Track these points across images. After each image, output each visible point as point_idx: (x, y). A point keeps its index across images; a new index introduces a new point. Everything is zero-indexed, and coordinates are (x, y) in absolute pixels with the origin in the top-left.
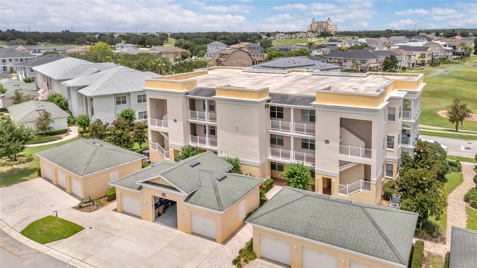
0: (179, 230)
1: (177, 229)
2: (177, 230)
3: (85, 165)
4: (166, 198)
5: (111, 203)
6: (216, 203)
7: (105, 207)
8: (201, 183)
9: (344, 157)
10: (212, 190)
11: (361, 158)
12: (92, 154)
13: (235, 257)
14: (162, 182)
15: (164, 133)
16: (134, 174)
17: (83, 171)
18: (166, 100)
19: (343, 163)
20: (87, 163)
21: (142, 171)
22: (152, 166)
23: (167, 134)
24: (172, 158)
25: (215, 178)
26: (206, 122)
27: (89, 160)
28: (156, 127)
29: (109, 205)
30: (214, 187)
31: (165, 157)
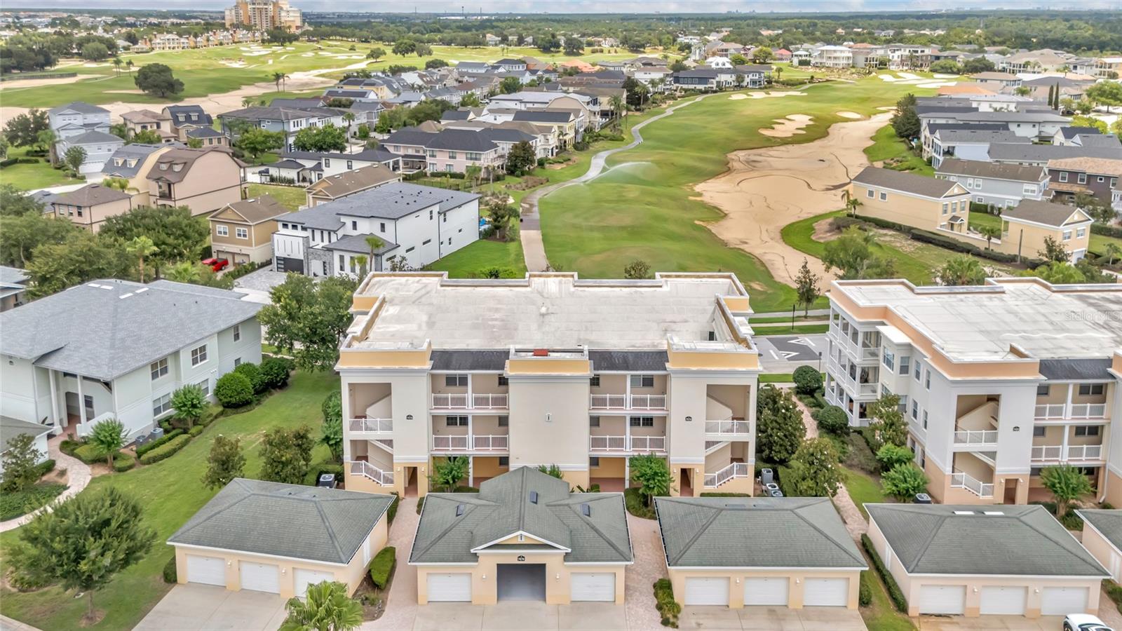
1: (546, 603)
2: (545, 605)
3: (333, 542)
4: (526, 562)
5: (388, 593)
6: (614, 551)
7: (388, 602)
8: (568, 526)
9: (712, 436)
10: (593, 534)
11: (735, 434)
12: (323, 519)
13: (657, 615)
14: (519, 541)
15: (381, 441)
16: (440, 537)
17: (341, 554)
18: (390, 384)
19: (709, 444)
20: (332, 537)
21: (450, 529)
22: (457, 515)
23: (390, 443)
24: (400, 484)
25: (582, 515)
26: (470, 410)
27: (330, 530)
28: (364, 432)
29: (389, 598)
30: (593, 528)
31: (381, 483)
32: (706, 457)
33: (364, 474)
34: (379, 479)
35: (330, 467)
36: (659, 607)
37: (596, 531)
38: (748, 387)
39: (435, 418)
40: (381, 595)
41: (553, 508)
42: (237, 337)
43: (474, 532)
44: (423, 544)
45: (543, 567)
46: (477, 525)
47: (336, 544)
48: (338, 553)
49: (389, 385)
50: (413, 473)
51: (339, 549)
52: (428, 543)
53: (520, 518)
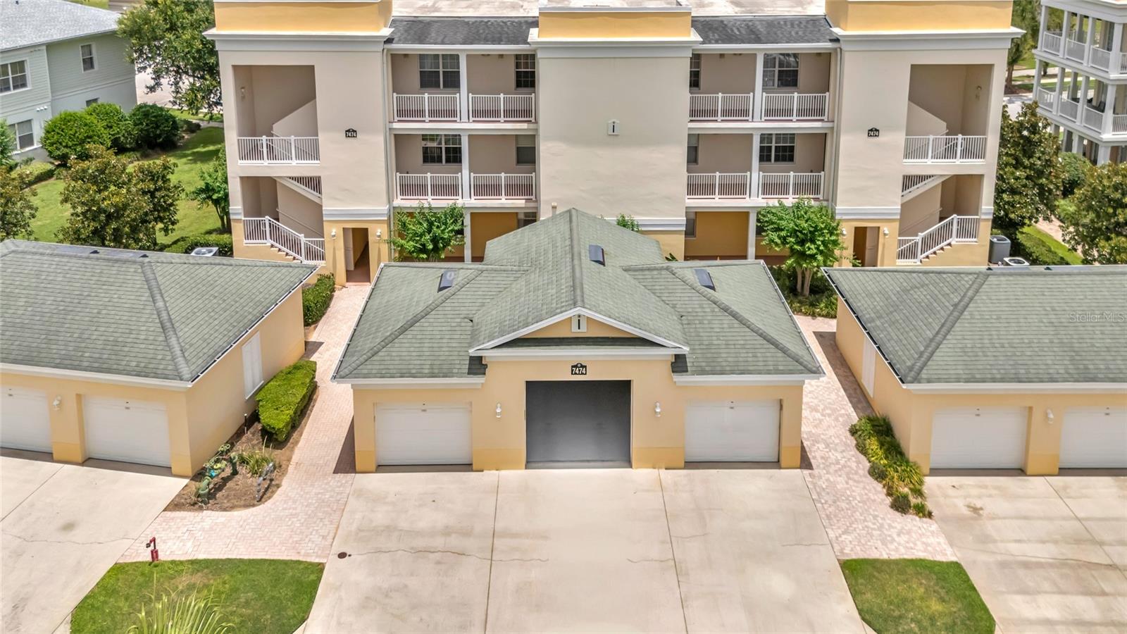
0: (637, 468)
1: (631, 467)
2: (630, 469)
3: (166, 340)
4: (590, 376)
5: (292, 450)
6: (780, 354)
7: (291, 468)
8: (674, 307)
9: (917, 166)
10: (728, 320)
11: (958, 161)
12: (152, 296)
13: (877, 491)
14: (574, 331)
15: (299, 180)
16: (403, 330)
17: (180, 360)
18: (313, 66)
19: (909, 181)
20: (166, 327)
21: (426, 314)
22: (440, 289)
23: (314, 183)
24: (336, 258)
25: (698, 285)
26: (465, 125)
27: (164, 315)
28: (266, 162)
29: (295, 458)
30: (726, 309)
31: (302, 258)
32: (902, 205)
33: (269, 242)
34: (299, 252)
35: (213, 237)
36: (878, 474)
37: (735, 315)
38: (989, 68)
39: (401, 140)
40: (278, 454)
41: (639, 275)
42: (88, 63)
43: (475, 320)
44: (366, 344)
45: (625, 387)
46: (483, 305)
47: (173, 341)
48: (173, 359)
49: (310, 69)
50: (359, 241)
51: (178, 353)
52: (378, 340)
53: (574, 286)
